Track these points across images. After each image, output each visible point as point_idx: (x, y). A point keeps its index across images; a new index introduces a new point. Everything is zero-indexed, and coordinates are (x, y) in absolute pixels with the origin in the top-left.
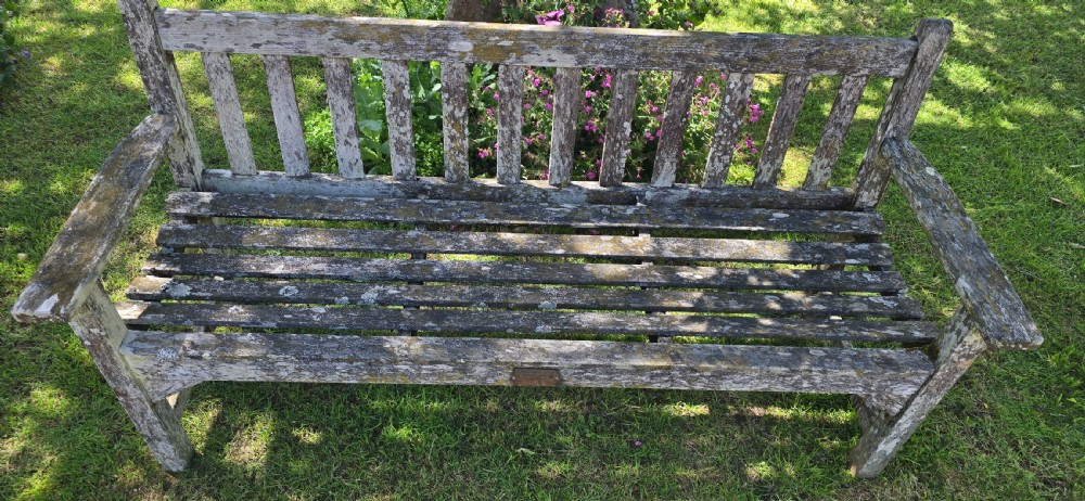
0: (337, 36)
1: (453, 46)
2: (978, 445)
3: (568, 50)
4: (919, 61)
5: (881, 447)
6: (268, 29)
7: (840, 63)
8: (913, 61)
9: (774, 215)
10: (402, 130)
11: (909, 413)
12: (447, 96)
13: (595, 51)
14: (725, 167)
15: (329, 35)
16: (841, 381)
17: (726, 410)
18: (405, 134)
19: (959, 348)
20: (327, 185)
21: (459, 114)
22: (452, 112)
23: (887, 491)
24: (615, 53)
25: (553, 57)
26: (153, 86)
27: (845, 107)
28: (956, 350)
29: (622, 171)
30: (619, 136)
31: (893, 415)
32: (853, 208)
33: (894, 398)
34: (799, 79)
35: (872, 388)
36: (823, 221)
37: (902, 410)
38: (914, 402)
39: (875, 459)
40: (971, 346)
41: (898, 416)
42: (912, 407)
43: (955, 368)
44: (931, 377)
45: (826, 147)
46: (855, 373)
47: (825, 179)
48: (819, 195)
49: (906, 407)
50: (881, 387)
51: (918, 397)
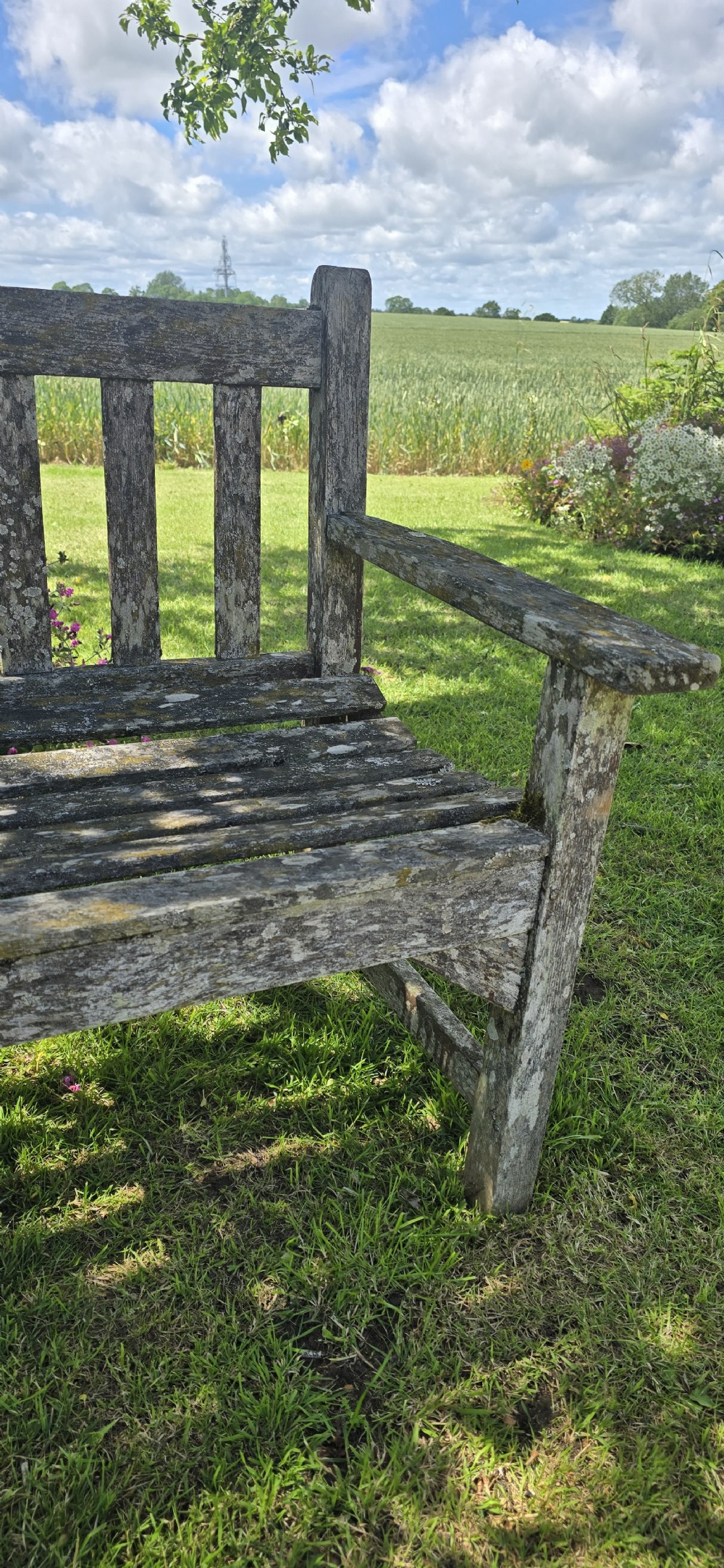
2: (681, 1080)
4: (335, 343)
7: (196, 352)
8: (326, 345)
9: (167, 697)
11: (538, 987)
14: (39, 616)
16: (373, 920)
17: (181, 1175)
19: (575, 761)
23: (562, 1219)
27: (236, 458)
28: (573, 765)
31: (509, 1007)
32: (317, 672)
33: (495, 952)
34: (128, 392)
35: (446, 930)
36: (266, 695)
37: (523, 990)
38: (537, 952)
39: (513, 1151)
40: (595, 748)
41: (521, 1004)
42: (539, 967)
43: (585, 822)
44: (547, 861)
45: (231, 553)
46: (393, 881)
47: (252, 630)
48: (250, 665)
49: (527, 975)
50: (460, 922)
51: (542, 935)
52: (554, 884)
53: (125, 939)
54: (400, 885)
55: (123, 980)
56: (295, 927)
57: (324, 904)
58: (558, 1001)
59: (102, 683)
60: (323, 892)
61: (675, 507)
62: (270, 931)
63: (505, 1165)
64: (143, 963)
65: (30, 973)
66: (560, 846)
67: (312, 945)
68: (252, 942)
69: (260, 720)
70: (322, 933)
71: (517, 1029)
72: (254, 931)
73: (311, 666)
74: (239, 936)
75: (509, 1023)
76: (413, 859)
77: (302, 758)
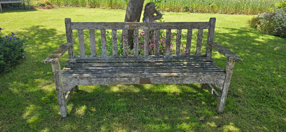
0: (104, 25)
1: (125, 26)
3: (147, 26)
4: (211, 25)
5: (221, 101)
6: (91, 24)
9: (190, 58)
10: (115, 45)
12: (124, 37)
13: (151, 26)
15: (102, 25)
18: (116, 46)
19: (229, 67)
20: (99, 58)
21: (126, 41)
22: (125, 40)
23: (226, 115)
24: (155, 26)
25: (144, 28)
26: (68, 37)
29: (159, 52)
30: (157, 44)
31: (221, 90)
32: (206, 57)
33: (220, 84)
34: (190, 30)
35: (215, 81)
36: (200, 59)
37: (223, 88)
38: (224, 85)
39: (221, 105)
40: (231, 66)
41: (223, 90)
42: (224, 86)
43: (230, 73)
44: (226, 76)
45: (198, 45)
46: (210, 76)
47: (200, 52)
48: (199, 56)
49: (223, 87)
50: (216, 81)
51: (225, 83)
52: (226, 79)
53: (187, 77)
54: (211, 76)
55: (186, 80)
56: (201, 78)
57: (203, 77)
58: (227, 90)
59: (184, 56)
60: (203, 76)
61: (280, 28)
62: (199, 78)
63: (220, 106)
64: (188, 79)
65: (180, 78)
66: (227, 75)
67: (202, 80)
68: (197, 79)
69: (199, 61)
70: (203, 79)
71: (222, 92)
72: (197, 78)
73: (205, 56)
74: (196, 78)
75: (221, 92)
76: (212, 74)
77: (203, 65)
